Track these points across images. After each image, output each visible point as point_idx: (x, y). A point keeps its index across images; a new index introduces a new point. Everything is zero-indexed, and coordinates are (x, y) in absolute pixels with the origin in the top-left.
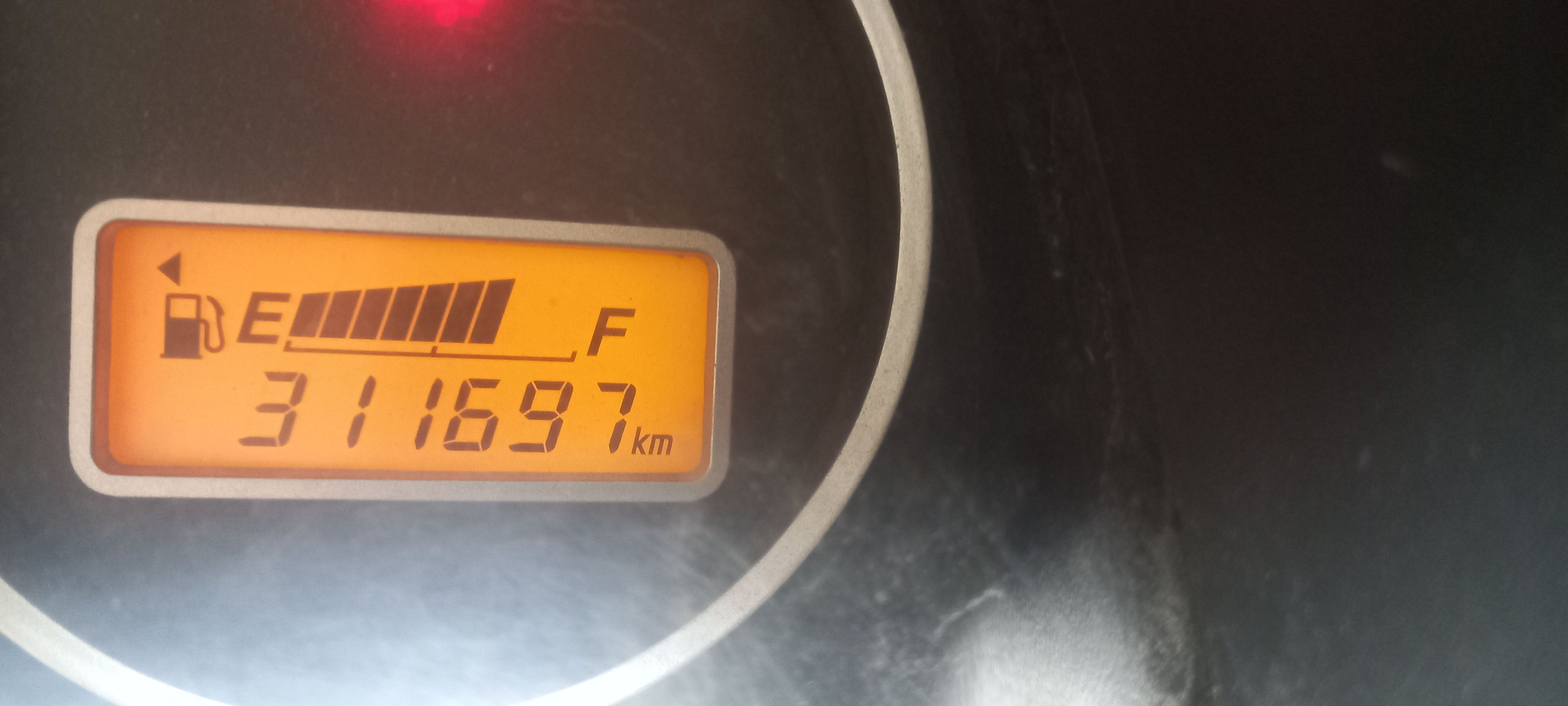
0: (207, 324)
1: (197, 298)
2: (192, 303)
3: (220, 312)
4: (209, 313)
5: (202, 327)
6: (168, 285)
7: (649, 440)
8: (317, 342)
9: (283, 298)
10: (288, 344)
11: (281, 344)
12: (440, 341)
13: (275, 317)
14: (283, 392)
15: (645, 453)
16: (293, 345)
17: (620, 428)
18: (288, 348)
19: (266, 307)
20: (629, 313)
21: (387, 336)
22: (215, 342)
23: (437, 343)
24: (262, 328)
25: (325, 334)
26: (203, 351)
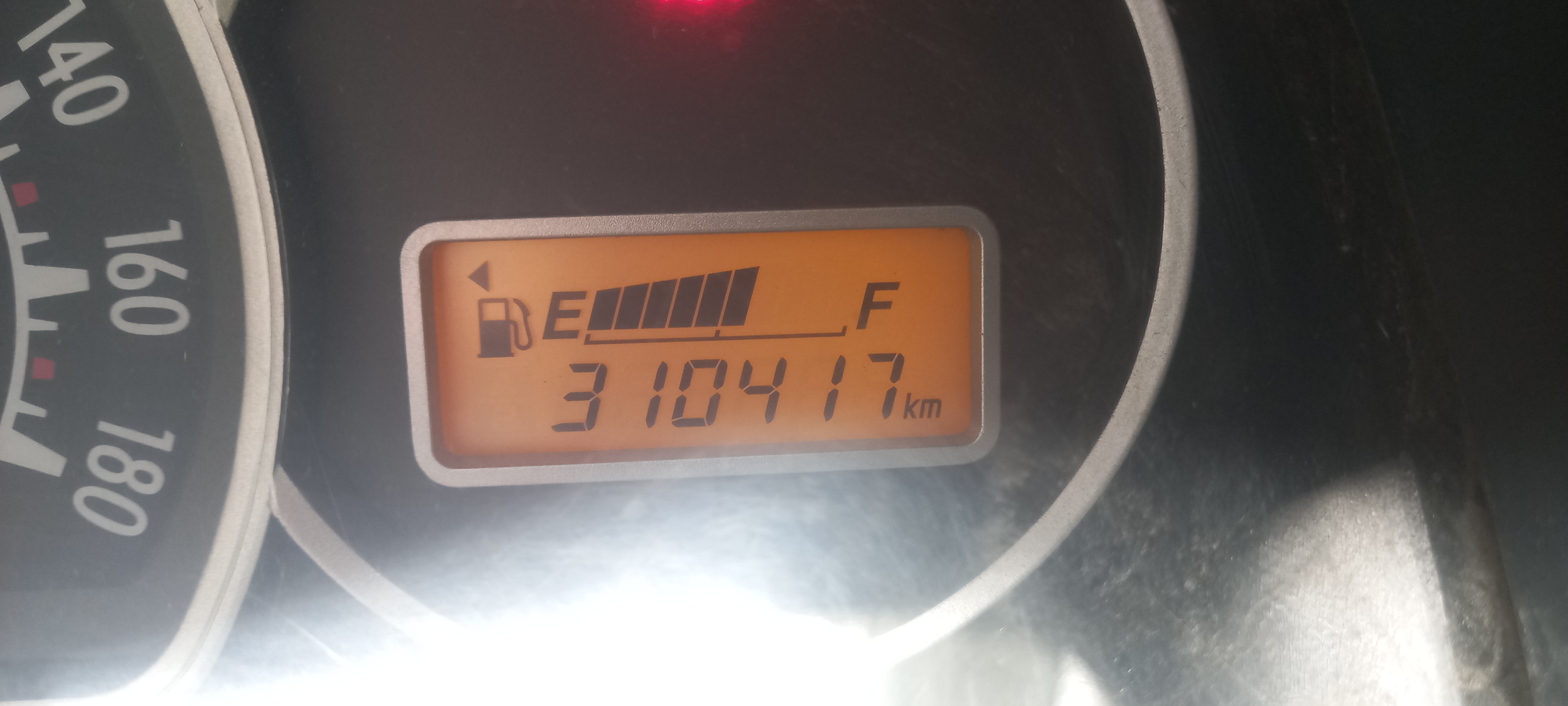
0: (515, 324)
1: (505, 301)
2: (501, 306)
3: (526, 312)
4: (517, 313)
5: (512, 327)
6: (479, 292)
7: (919, 405)
8: (613, 333)
9: (581, 295)
10: (588, 336)
11: (582, 338)
12: (721, 326)
13: (575, 314)
14: (586, 382)
15: (916, 418)
16: (591, 340)
17: (891, 394)
18: (588, 341)
19: (567, 305)
20: (894, 286)
21: (674, 324)
22: (524, 340)
23: (719, 327)
24: (563, 324)
25: (620, 326)
26: (514, 349)
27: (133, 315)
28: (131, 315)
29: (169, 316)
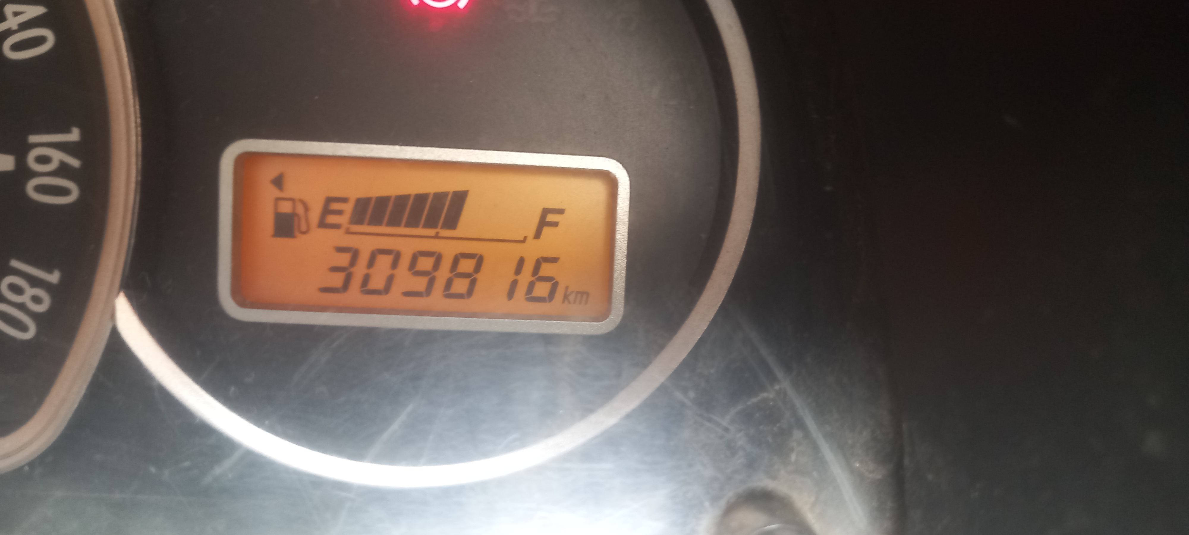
0: (299, 217)
1: (292, 200)
2: (290, 203)
3: (306, 209)
4: (300, 210)
5: (296, 219)
6: (276, 193)
7: (574, 295)
8: (364, 228)
9: (345, 200)
10: (348, 229)
11: (343, 230)
12: (441, 229)
13: (339, 212)
14: (344, 260)
15: (571, 303)
17: (554, 286)
18: (348, 232)
19: (335, 206)
20: (561, 212)
21: (408, 225)
22: (304, 228)
23: (439, 230)
24: (332, 219)
25: (370, 223)
26: (297, 233)
27: (42, 189)
28: (40, 189)
29: (65, 192)
